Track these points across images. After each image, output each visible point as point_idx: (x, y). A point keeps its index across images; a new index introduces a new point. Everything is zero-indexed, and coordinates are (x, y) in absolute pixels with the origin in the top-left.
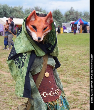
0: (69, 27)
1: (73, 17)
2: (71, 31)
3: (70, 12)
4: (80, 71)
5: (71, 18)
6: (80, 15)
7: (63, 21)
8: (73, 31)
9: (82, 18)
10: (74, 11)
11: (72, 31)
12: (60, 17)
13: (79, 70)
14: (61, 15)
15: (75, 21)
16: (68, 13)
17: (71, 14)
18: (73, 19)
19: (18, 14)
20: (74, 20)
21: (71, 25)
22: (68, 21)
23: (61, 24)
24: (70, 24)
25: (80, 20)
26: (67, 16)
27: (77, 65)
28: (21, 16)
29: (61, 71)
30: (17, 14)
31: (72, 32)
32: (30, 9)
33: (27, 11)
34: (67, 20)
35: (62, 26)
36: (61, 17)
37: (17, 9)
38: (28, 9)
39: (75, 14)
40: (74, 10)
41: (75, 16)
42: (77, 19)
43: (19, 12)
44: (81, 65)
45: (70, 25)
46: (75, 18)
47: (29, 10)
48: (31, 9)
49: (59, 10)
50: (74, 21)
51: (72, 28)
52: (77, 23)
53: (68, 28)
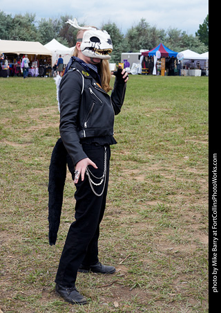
0: (136, 62)
1: (145, 41)
2: (140, 72)
3: (138, 29)
4: (162, 143)
5: (141, 44)
6: (161, 37)
7: (123, 49)
8: (145, 70)
9: (165, 42)
10: (148, 28)
11: (143, 70)
12: (116, 41)
13: (161, 141)
14: (120, 37)
15: (150, 49)
16: (135, 32)
17: (140, 35)
18: (145, 46)
19: (23, 31)
20: (148, 47)
21: (142, 58)
22: (135, 50)
23: (120, 55)
24: (140, 56)
25: (161, 48)
26: (131, 37)
27: (156, 131)
28: (31, 36)
29: (125, 142)
30: (21, 32)
31: (143, 74)
32: (51, 21)
33: (45, 25)
34: (132, 47)
35: (122, 61)
36: (120, 41)
37: (21, 20)
38: (47, 20)
39: (149, 34)
40: (147, 26)
41: (150, 39)
42: (154, 45)
43: (27, 27)
44: (165, 132)
45: (139, 59)
46: (150, 44)
47: (49, 22)
48: (53, 21)
49: (114, 24)
50: (147, 49)
51: (144, 64)
52: (155, 54)
53: (134, 64)
